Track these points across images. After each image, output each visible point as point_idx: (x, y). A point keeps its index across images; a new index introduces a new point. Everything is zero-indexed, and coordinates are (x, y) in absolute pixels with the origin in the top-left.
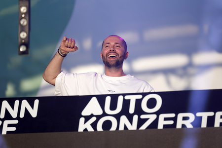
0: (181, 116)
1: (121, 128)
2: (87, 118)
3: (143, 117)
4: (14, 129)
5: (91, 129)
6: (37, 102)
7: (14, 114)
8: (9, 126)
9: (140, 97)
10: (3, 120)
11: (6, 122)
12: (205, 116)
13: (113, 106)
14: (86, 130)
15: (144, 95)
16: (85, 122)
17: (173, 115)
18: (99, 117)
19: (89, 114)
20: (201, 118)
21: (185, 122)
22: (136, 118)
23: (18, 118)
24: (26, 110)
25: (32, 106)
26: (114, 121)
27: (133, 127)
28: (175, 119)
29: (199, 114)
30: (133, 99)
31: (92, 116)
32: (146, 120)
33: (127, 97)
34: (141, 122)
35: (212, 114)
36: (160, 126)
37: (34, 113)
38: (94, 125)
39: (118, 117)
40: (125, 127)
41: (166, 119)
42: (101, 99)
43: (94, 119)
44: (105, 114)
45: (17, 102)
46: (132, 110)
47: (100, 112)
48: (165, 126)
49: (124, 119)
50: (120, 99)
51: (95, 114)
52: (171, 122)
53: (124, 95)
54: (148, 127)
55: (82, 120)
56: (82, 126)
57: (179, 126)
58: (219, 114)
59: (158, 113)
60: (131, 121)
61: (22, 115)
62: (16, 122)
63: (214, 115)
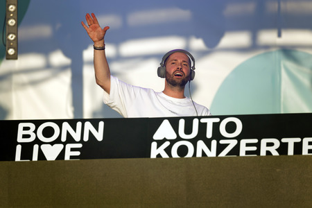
0: (264, 142)
1: (199, 155)
2: (160, 143)
3: (222, 142)
4: (78, 153)
5: (165, 155)
6: (101, 124)
7: (77, 137)
8: (72, 150)
9: (217, 120)
10: (65, 144)
11: (69, 146)
12: (291, 142)
13: (188, 130)
14: (159, 156)
15: (222, 118)
16: (158, 147)
17: (255, 141)
18: (173, 142)
19: (161, 138)
20: (287, 144)
21: (270, 149)
22: (214, 143)
23: (82, 141)
24: (90, 133)
25: (97, 129)
26: (190, 146)
27: (212, 153)
28: (258, 145)
29: (284, 140)
30: (210, 123)
31: (165, 140)
32: (226, 145)
33: (203, 121)
34: (221, 148)
35: (298, 140)
36: (242, 153)
37: (99, 136)
38: (168, 150)
39: (194, 141)
40: (204, 154)
41: (248, 145)
42: (174, 122)
43: (167, 144)
44: (179, 139)
45: (79, 124)
46: (209, 134)
47: (174, 136)
48: (247, 153)
49: (201, 145)
50: (196, 122)
51: (168, 138)
52: (254, 148)
53: (200, 118)
54: (229, 153)
55: (154, 145)
56: (155, 151)
57: (263, 153)
58: (306, 140)
59: (239, 138)
60: (209, 147)
61: (86, 139)
62: (80, 146)
63: (302, 141)
